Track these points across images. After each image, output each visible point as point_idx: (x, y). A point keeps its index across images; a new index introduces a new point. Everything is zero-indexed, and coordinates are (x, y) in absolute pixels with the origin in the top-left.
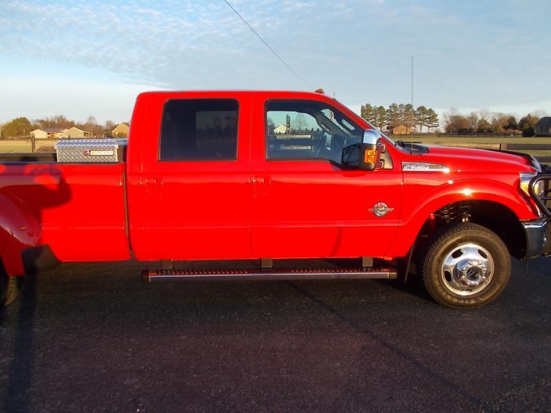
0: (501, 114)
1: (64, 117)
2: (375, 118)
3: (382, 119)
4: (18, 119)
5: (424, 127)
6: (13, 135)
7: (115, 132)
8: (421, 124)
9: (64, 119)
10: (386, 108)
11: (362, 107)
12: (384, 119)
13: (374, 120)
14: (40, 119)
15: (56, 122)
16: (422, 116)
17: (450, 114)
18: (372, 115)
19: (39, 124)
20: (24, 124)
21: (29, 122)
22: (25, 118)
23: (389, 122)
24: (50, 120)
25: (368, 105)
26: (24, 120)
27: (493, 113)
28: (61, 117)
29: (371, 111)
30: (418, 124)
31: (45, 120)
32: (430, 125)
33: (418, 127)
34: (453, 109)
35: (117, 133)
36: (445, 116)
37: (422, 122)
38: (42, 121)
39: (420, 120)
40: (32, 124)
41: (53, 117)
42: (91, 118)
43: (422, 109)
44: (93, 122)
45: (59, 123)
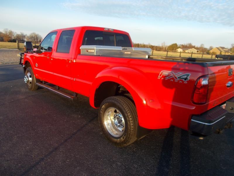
1: (191, 44)
4: (173, 44)
6: (170, 50)
7: (211, 51)
9: (191, 45)
14: (182, 44)
15: (188, 46)
19: (181, 46)
20: (175, 46)
21: (177, 45)
22: (176, 44)
24: (186, 44)
26: (176, 45)
28: (190, 44)
31: (184, 44)
35: (212, 52)
38: (182, 45)
40: (178, 46)
41: (187, 44)
42: (202, 45)
44: (203, 46)
45: (189, 46)
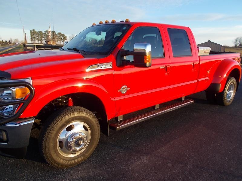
2: (38, 37)
3: (41, 37)
5: (61, 42)
8: (60, 40)
10: (43, 32)
11: (31, 31)
12: (43, 37)
13: (37, 38)
16: (60, 37)
17: (72, 37)
18: (36, 35)
23: (45, 39)
25: (34, 30)
27: (89, 38)
29: (35, 33)
30: (59, 40)
32: (64, 41)
33: (59, 42)
34: (73, 35)
36: (70, 37)
39: (59, 38)
43: (59, 33)
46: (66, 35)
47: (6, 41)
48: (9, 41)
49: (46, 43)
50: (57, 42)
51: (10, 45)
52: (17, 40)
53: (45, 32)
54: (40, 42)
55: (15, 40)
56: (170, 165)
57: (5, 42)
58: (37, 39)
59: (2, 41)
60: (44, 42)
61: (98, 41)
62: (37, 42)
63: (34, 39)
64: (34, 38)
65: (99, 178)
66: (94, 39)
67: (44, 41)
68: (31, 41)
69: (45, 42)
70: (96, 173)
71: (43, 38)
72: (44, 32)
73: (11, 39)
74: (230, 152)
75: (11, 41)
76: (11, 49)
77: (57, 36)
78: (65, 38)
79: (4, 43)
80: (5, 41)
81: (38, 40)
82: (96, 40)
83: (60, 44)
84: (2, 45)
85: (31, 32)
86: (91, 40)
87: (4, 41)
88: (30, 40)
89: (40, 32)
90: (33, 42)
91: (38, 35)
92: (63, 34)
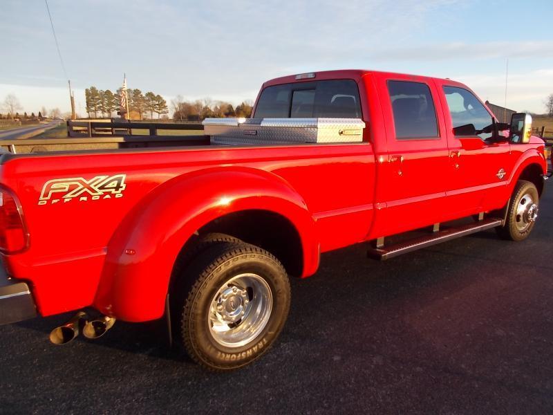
0: (222, 102)
2: (102, 103)
3: (110, 104)
5: (154, 113)
8: (151, 110)
10: (114, 92)
11: (87, 90)
12: (113, 104)
13: (101, 105)
16: (151, 103)
17: (178, 101)
18: (99, 99)
25: (93, 89)
27: (215, 101)
29: (97, 94)
30: (149, 110)
32: (160, 111)
33: (149, 112)
34: (179, 97)
36: (173, 103)
37: (152, 108)
39: (150, 106)
43: (150, 95)
46: (164, 98)
47: (33, 114)
48: (40, 113)
49: (120, 116)
50: (144, 114)
51: (41, 122)
52: (56, 111)
53: (117, 91)
54: (106, 115)
55: (54, 111)
56: (336, 358)
57: (31, 118)
58: (99, 108)
59: (24, 114)
60: (115, 114)
61: (235, 109)
62: (100, 114)
63: (93, 109)
64: (94, 105)
65: (190, 383)
66: (226, 104)
67: (116, 112)
68: (88, 112)
69: (118, 113)
70: (186, 373)
71: (114, 107)
72: (116, 93)
73: (44, 110)
74: (468, 335)
75: (45, 114)
76: (43, 131)
77: (145, 101)
78: (162, 104)
79: (28, 118)
80: (31, 115)
81: (103, 111)
82: (230, 107)
83: (150, 118)
84: (24, 123)
85: (88, 94)
86: (219, 108)
87: (29, 114)
88: (86, 110)
89: (108, 92)
90: (92, 114)
91: (103, 99)
92: (158, 96)
